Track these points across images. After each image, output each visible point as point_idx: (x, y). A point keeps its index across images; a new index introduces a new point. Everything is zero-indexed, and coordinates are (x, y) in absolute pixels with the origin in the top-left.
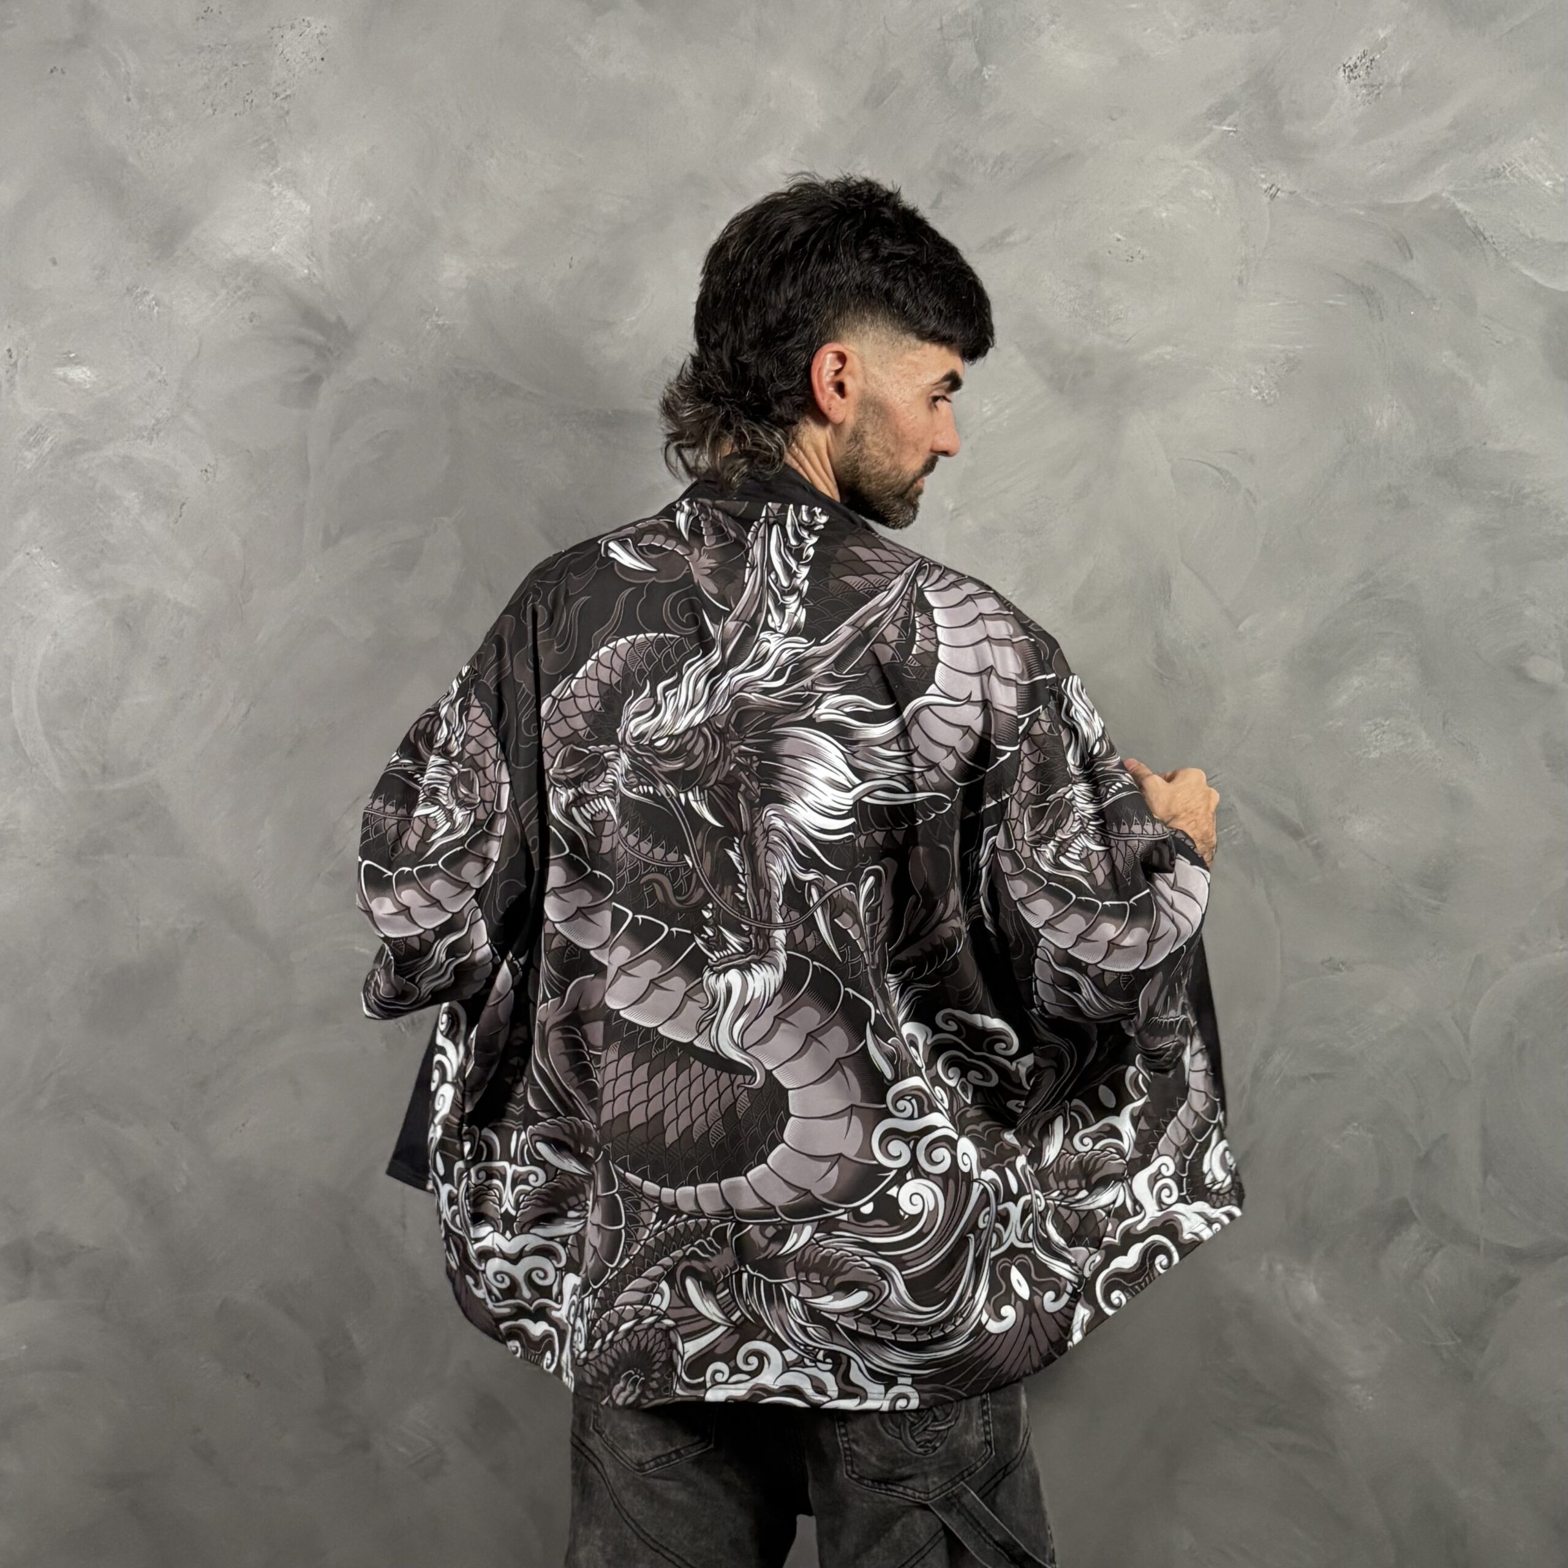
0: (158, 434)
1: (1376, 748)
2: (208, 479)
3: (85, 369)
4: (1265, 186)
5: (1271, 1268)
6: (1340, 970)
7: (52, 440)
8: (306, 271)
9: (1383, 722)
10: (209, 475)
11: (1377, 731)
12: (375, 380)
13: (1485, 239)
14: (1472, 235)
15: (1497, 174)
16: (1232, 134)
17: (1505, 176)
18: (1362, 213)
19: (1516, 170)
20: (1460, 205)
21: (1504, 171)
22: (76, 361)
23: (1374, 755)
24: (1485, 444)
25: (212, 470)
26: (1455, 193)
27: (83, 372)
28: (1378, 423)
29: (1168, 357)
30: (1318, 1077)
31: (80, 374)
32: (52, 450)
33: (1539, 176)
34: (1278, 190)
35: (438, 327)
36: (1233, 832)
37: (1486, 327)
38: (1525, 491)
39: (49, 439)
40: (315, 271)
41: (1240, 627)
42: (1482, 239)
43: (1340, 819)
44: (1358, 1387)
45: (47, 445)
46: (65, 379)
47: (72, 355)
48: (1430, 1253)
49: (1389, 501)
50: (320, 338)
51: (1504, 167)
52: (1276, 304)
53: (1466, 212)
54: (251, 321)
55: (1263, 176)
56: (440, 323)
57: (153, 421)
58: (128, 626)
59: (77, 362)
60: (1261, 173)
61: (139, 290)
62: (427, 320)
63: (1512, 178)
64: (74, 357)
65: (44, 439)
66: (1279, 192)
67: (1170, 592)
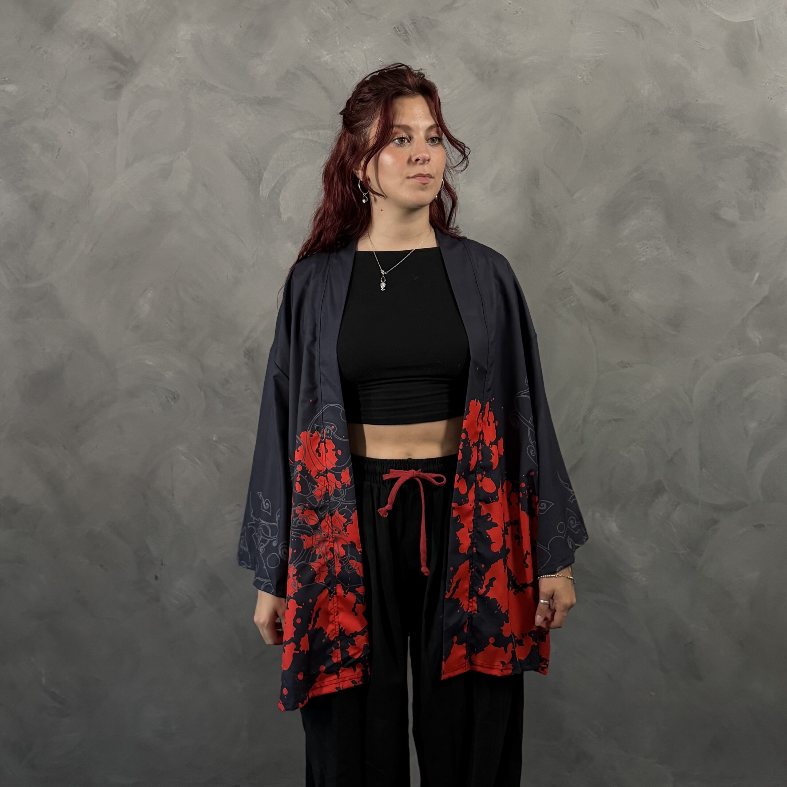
1: (644, 256)
6: (627, 368)
8: (115, 34)
9: (647, 242)
11: (643, 248)
23: (643, 259)
24: (697, 101)
28: (642, 91)
29: (536, 61)
30: (616, 420)
31: (10, 88)
35: (178, 59)
36: (572, 299)
37: (697, 42)
38: (718, 124)
40: (119, 34)
41: (575, 197)
43: (625, 292)
44: (638, 573)
47: (7, 79)
48: (674, 507)
49: (649, 131)
52: (590, 33)
54: (90, 59)
56: (178, 57)
58: (37, 209)
61: (37, 47)
64: (7, 80)
67: (539, 180)
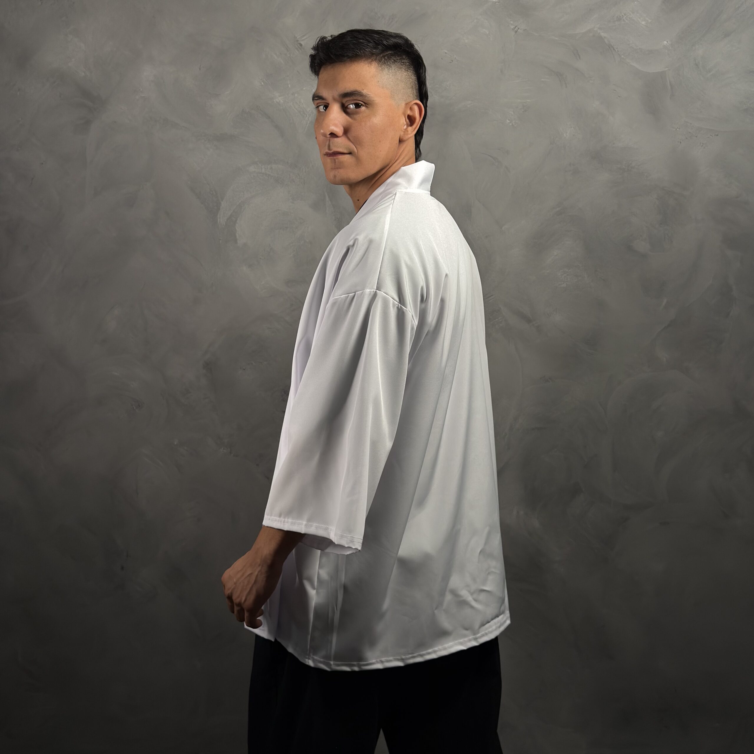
1: (564, 282)
4: (512, 27)
6: (549, 382)
8: (83, 74)
9: (567, 271)
11: (564, 275)
13: (614, 49)
14: (608, 47)
15: (619, 19)
16: (497, 3)
17: (624, 20)
18: (557, 39)
19: (628, 17)
20: (602, 34)
21: (623, 18)
23: (564, 285)
24: (614, 144)
26: (600, 28)
28: (565, 135)
29: (469, 106)
30: (539, 429)
33: (639, 19)
34: (518, 29)
36: (500, 321)
37: (614, 90)
38: (632, 165)
41: (503, 228)
42: (612, 49)
44: (557, 564)
48: (589, 506)
49: (570, 171)
51: (623, 16)
52: (518, 81)
53: (605, 37)
55: (512, 22)
56: (142, 96)
58: (11, 233)
60: (511, 21)
61: (11, 84)
63: (627, 21)
66: (519, 30)
67: (471, 212)
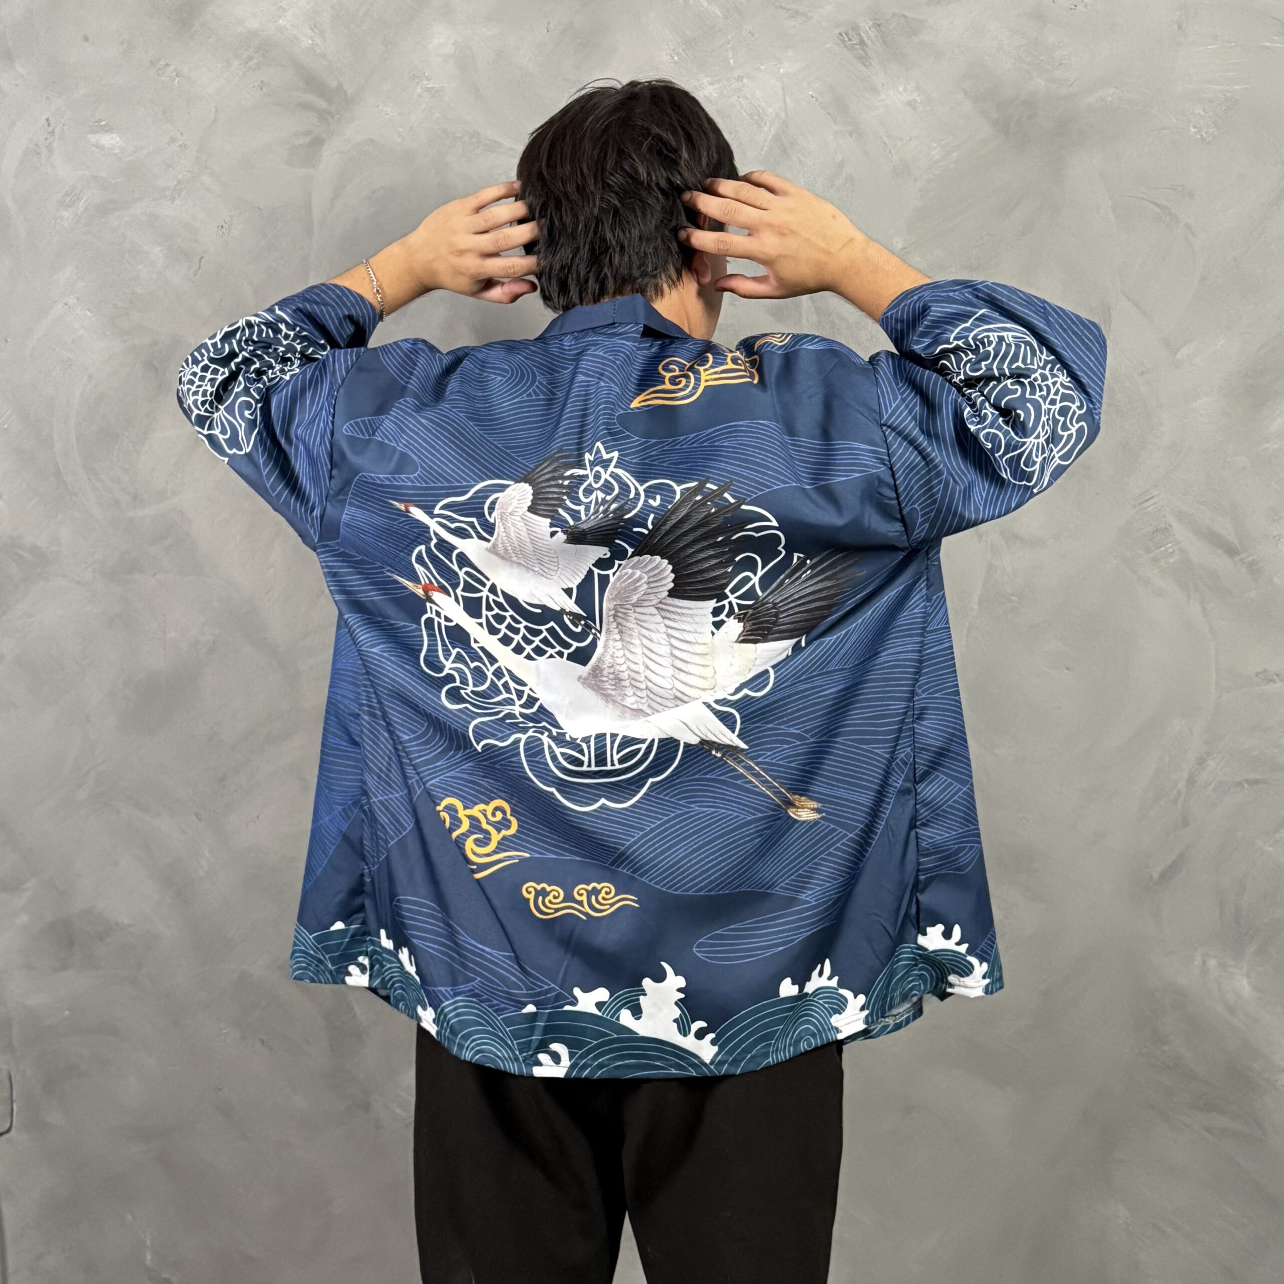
0: (179, 194)
2: (223, 233)
3: (114, 135)
5: (1204, 962)
7: (86, 200)
10: (224, 230)
12: (372, 141)
22: (106, 129)
25: (227, 225)
27: (112, 138)
32: (86, 208)
39: (84, 199)
45: (82, 204)
46: (96, 145)
50: (322, 104)
57: (175, 183)
59: (108, 129)
62: (418, 84)
65: (79, 200)
